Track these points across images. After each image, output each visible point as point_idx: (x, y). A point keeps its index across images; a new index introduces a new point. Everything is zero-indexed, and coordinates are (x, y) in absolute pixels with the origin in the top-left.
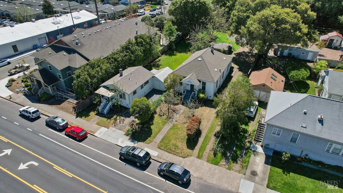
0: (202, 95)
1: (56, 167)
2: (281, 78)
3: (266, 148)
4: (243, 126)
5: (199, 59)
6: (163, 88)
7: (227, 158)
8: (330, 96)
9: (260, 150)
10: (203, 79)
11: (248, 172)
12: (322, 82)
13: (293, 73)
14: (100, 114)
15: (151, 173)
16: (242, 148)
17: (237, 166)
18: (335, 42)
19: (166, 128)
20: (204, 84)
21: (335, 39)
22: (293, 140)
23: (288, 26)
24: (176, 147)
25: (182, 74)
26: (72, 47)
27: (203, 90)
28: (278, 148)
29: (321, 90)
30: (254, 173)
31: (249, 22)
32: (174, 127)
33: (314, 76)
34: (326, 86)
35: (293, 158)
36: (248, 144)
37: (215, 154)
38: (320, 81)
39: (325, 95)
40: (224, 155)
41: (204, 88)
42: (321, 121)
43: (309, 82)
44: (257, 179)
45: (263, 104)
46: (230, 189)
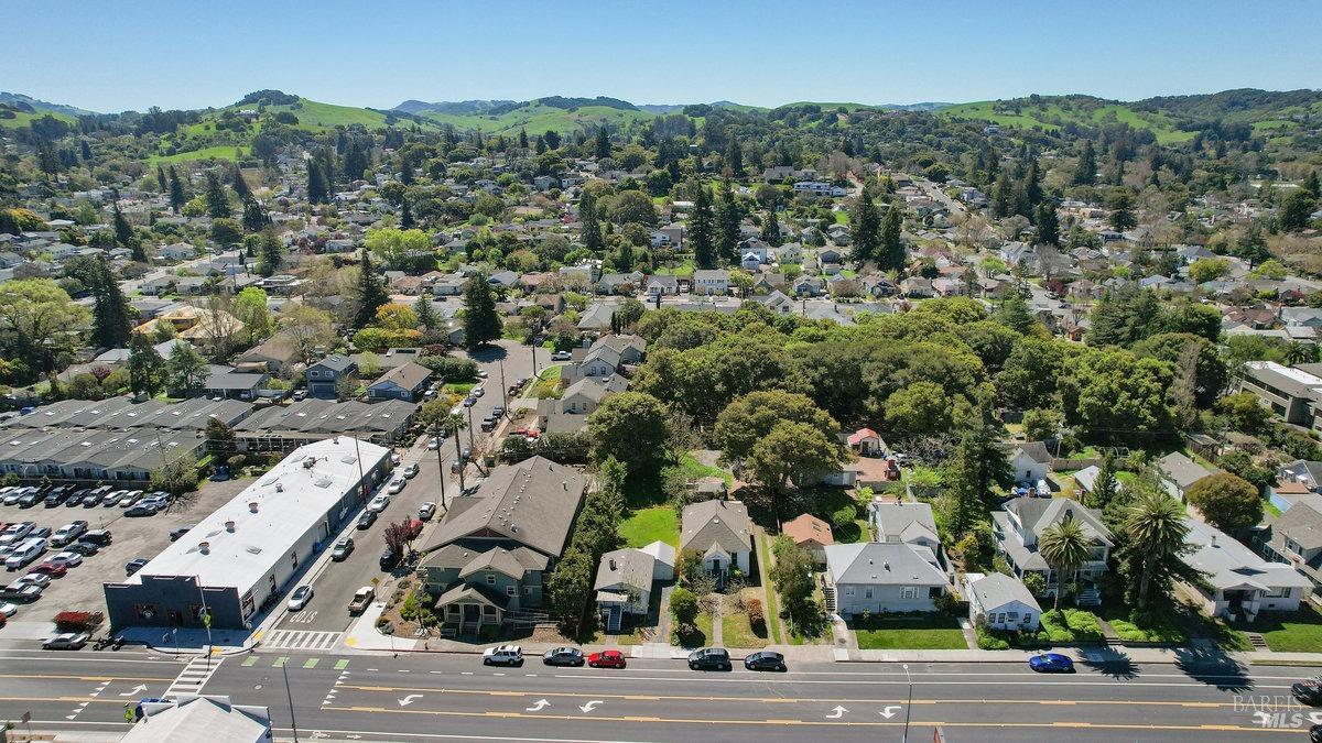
0: (737, 572)
1: (627, 697)
2: (825, 526)
3: (843, 614)
4: (807, 598)
5: (716, 521)
6: (669, 576)
7: (807, 636)
8: (888, 537)
9: (838, 618)
10: (732, 550)
11: (836, 641)
12: (874, 521)
13: (837, 515)
14: (607, 632)
15: (739, 670)
16: (818, 621)
17: (822, 640)
18: (870, 445)
19: (717, 625)
20: (734, 555)
21: (870, 442)
22: (869, 595)
23: (813, 451)
24: (745, 640)
25: (700, 549)
26: (512, 536)
27: (734, 564)
28: (855, 611)
29: (876, 532)
30: (842, 641)
31: (757, 449)
32: (725, 622)
33: (863, 513)
34: (879, 525)
35: (873, 616)
36: (823, 616)
37: (794, 635)
38: (871, 518)
39: (882, 540)
40: (803, 633)
41: (734, 561)
42: (887, 567)
43: (857, 522)
44: (847, 644)
45: (823, 567)
46: (826, 660)
